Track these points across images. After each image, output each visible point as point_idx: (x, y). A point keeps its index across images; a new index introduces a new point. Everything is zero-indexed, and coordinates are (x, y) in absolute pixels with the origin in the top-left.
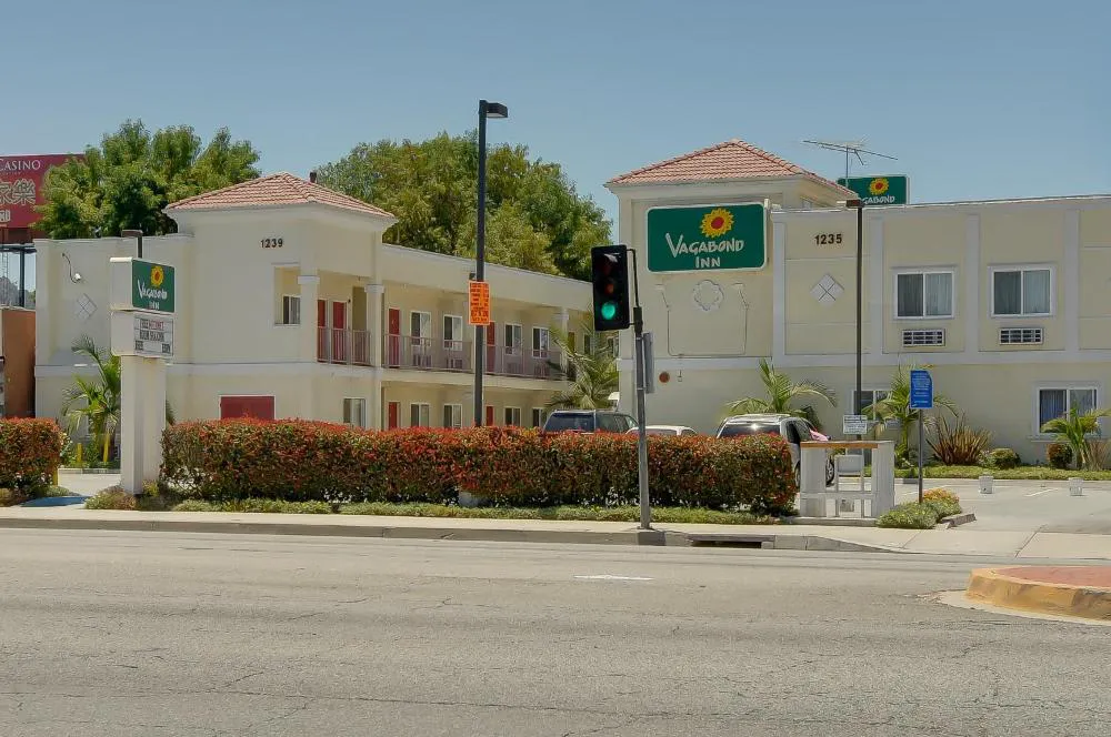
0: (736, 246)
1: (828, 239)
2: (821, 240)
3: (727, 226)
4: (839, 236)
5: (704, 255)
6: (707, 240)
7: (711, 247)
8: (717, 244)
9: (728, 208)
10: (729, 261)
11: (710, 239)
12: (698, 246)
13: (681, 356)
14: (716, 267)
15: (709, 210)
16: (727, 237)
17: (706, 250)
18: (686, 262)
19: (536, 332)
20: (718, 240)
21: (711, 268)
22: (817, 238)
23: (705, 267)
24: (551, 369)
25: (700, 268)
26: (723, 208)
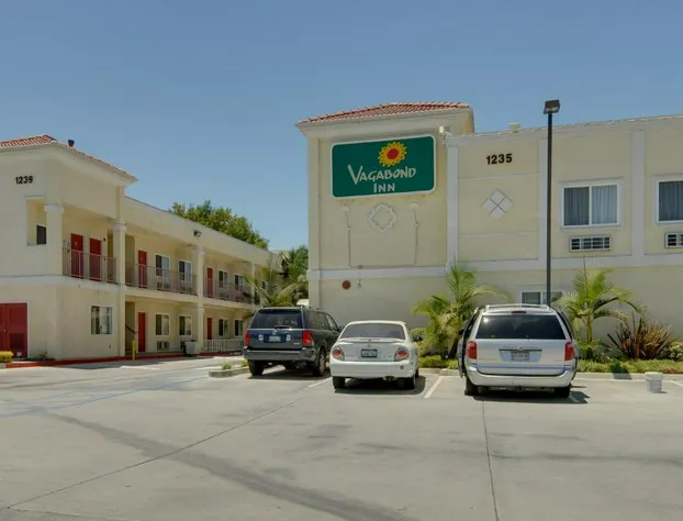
0: (408, 173)
1: (499, 159)
2: (491, 160)
3: (401, 155)
4: (509, 156)
5: (380, 182)
6: (384, 169)
7: (388, 175)
8: (392, 172)
9: (401, 141)
10: (403, 186)
11: (386, 168)
12: (376, 174)
13: (360, 267)
14: (391, 192)
15: (384, 144)
16: (401, 166)
17: (382, 177)
18: (365, 189)
19: (237, 277)
20: (392, 168)
21: (387, 192)
22: (488, 158)
23: (382, 192)
24: (245, 297)
25: (378, 193)
26: (397, 141)
